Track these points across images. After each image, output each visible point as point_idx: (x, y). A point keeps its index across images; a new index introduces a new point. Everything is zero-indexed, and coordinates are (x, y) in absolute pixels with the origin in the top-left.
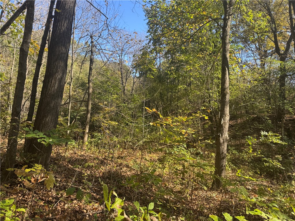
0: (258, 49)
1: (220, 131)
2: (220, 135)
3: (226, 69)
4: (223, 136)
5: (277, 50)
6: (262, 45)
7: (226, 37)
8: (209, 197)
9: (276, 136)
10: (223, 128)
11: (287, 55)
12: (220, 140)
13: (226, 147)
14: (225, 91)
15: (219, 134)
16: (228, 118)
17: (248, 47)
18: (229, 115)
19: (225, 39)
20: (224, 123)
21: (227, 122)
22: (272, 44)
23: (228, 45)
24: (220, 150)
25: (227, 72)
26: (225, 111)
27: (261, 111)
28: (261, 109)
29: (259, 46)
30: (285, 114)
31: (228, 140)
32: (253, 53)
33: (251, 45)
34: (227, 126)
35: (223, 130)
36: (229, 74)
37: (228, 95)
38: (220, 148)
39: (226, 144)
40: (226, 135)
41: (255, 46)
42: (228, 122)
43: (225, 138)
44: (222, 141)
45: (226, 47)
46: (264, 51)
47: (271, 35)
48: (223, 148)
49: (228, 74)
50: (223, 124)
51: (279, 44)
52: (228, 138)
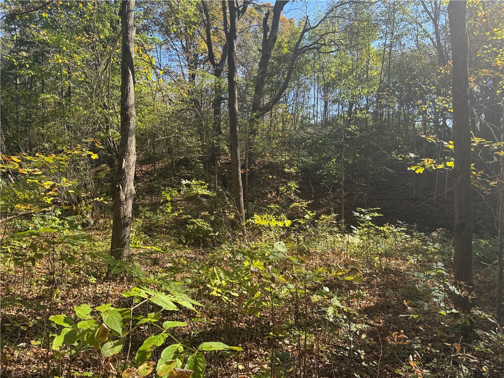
0: (185, 49)
1: (121, 180)
2: (121, 188)
3: (129, 72)
4: (126, 189)
5: (211, 57)
6: (191, 44)
7: (128, 14)
8: (99, 293)
9: (202, 184)
10: (125, 176)
11: (223, 66)
12: (120, 195)
13: (131, 208)
14: (127, 111)
15: (119, 186)
16: (133, 158)
17: (171, 44)
18: (135, 153)
19: (127, 17)
20: (128, 166)
21: (131, 165)
22: (204, 46)
23: (133, 30)
24: (120, 213)
25: (131, 77)
26: (129, 146)
27: (189, 150)
28: (190, 147)
29: (186, 44)
30: (220, 155)
31: (134, 195)
32: (178, 56)
33: (175, 40)
34: (132, 173)
35: (125, 178)
36: (134, 83)
37: (133, 118)
38: (120, 209)
39: (130, 202)
40: (131, 186)
41: (182, 43)
42: (134, 164)
43: (129, 192)
44: (123, 197)
45: (128, 33)
46: (194, 55)
47: (203, 31)
48: (126, 210)
49: (132, 81)
50: (126, 169)
51: (214, 48)
52: (134, 192)
